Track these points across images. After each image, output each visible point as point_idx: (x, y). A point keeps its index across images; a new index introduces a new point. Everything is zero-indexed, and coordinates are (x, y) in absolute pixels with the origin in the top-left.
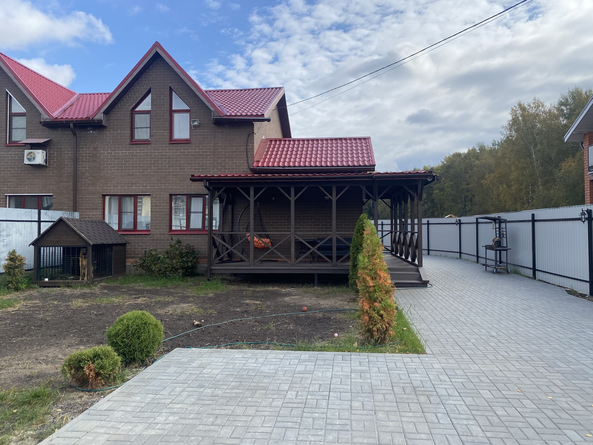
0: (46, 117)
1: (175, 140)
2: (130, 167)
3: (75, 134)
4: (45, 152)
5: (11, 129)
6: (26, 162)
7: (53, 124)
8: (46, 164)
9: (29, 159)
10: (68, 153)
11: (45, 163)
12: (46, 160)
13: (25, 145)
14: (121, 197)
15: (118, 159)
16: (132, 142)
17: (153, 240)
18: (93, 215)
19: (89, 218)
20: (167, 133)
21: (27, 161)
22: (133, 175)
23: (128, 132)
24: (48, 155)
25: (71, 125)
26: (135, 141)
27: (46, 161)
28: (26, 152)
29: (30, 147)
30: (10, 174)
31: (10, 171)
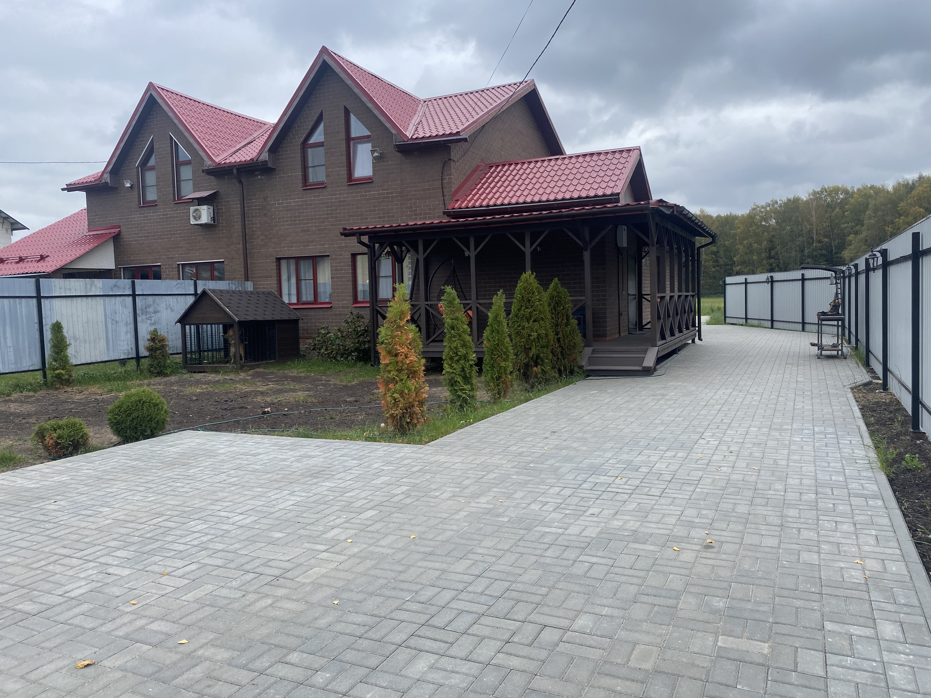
0: (210, 163)
1: (355, 180)
2: (304, 220)
3: (241, 182)
4: (212, 208)
5: (179, 181)
6: (193, 222)
7: (216, 172)
8: (214, 222)
9: (195, 218)
10: (235, 207)
11: (212, 222)
12: (214, 217)
13: (192, 201)
14: (298, 259)
15: (291, 210)
16: (306, 186)
17: (335, 315)
18: (268, 284)
19: (263, 288)
20: (344, 172)
21: (194, 220)
22: (309, 231)
23: (299, 174)
24: (216, 211)
25: (235, 171)
26: (310, 185)
27: (214, 219)
28: (192, 209)
29: (197, 203)
30: (180, 237)
31: (181, 233)
